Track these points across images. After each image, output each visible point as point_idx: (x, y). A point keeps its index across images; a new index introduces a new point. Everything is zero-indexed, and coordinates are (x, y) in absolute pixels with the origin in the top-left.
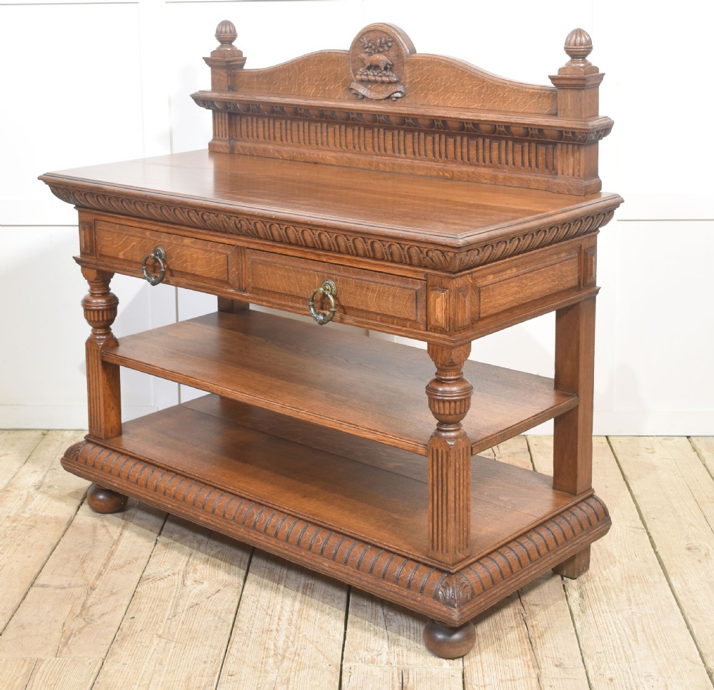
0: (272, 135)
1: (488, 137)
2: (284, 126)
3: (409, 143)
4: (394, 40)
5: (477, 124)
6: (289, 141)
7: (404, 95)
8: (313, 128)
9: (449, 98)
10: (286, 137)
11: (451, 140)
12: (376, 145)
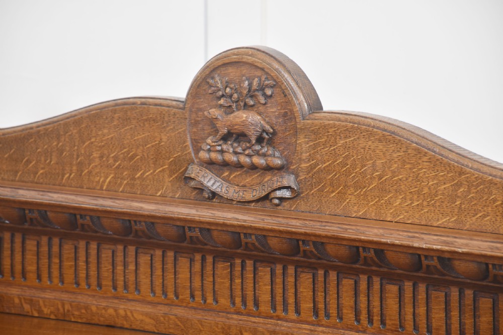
0: (18, 268)
1: (469, 286)
2: (44, 249)
3: (305, 291)
4: (277, 84)
5: (449, 259)
6: (56, 281)
7: (296, 195)
8: (106, 254)
9: (389, 203)
10: (50, 273)
11: (393, 289)
12: (238, 292)
